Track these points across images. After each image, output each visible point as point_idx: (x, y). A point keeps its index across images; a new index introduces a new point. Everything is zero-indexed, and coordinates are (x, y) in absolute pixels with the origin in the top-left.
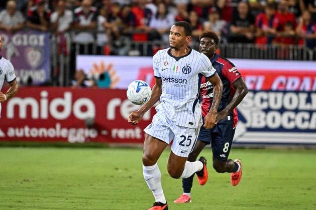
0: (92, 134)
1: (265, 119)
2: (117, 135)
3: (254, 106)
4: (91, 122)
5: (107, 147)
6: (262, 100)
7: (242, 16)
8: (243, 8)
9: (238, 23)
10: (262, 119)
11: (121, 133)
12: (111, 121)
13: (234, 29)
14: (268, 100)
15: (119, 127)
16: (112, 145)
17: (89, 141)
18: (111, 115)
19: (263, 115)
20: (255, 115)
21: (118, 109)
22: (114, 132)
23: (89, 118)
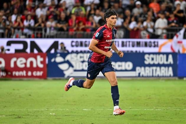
0: (4, 74)
1: (82, 66)
2: (15, 74)
3: (77, 60)
4: (3, 69)
5: (10, 80)
6: (81, 57)
7: (63, 19)
8: (63, 16)
9: (61, 22)
10: (81, 66)
11: (17, 73)
12: (12, 68)
13: (59, 26)
14: (83, 57)
15: (16, 71)
16: (13, 79)
17: (2, 78)
18: (12, 65)
19: (81, 64)
20: (78, 64)
21: (15, 63)
22: (14, 73)
23: (2, 67)
